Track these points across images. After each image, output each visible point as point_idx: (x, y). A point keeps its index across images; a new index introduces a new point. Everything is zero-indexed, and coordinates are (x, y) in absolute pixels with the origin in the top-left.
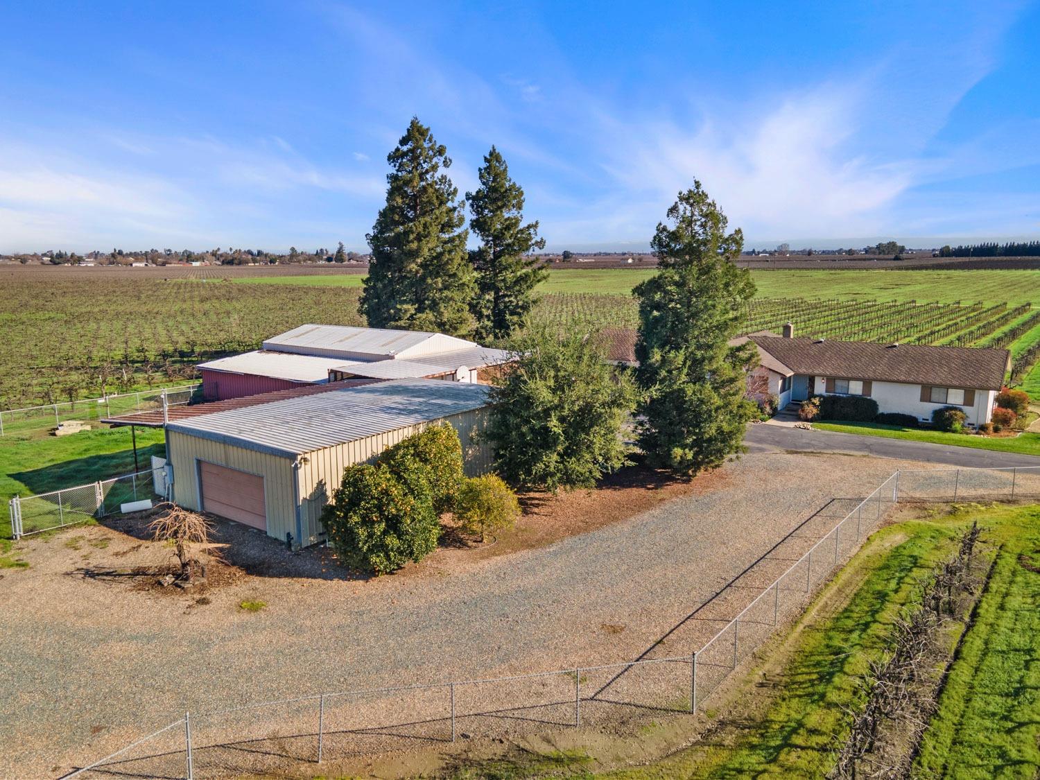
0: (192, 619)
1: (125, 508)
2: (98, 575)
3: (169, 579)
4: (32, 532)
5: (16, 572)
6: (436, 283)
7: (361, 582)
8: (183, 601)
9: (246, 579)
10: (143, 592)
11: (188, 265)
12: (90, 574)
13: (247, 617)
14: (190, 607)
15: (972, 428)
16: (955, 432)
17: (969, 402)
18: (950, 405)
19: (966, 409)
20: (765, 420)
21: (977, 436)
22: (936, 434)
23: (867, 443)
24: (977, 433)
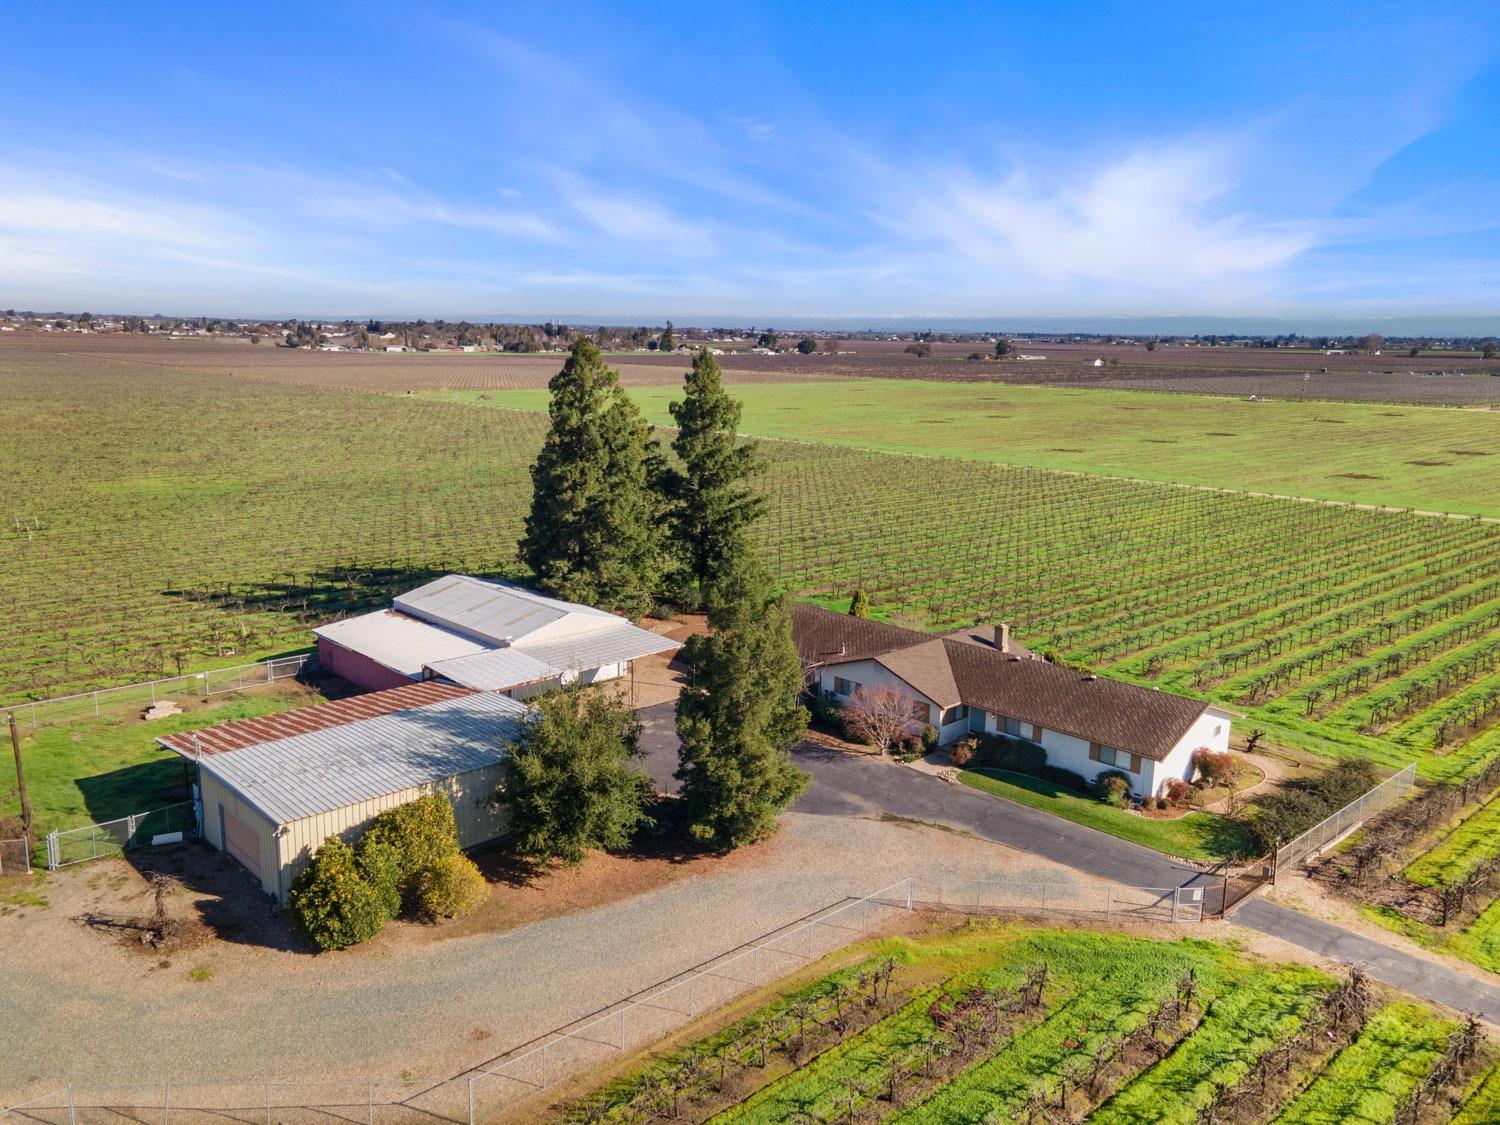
0: (147, 983)
1: (158, 839)
2: (98, 922)
3: (148, 936)
4: (67, 864)
5: (37, 911)
6: (595, 538)
7: (310, 956)
8: (151, 961)
9: (214, 943)
10: (124, 948)
11: (458, 352)
12: (91, 921)
13: (192, 986)
14: (152, 969)
15: (1135, 801)
16: (1111, 804)
17: (1136, 768)
18: (1116, 769)
19: (1133, 776)
20: (910, 761)
21: (1132, 812)
22: (1086, 804)
23: (989, 812)
24: (1136, 808)
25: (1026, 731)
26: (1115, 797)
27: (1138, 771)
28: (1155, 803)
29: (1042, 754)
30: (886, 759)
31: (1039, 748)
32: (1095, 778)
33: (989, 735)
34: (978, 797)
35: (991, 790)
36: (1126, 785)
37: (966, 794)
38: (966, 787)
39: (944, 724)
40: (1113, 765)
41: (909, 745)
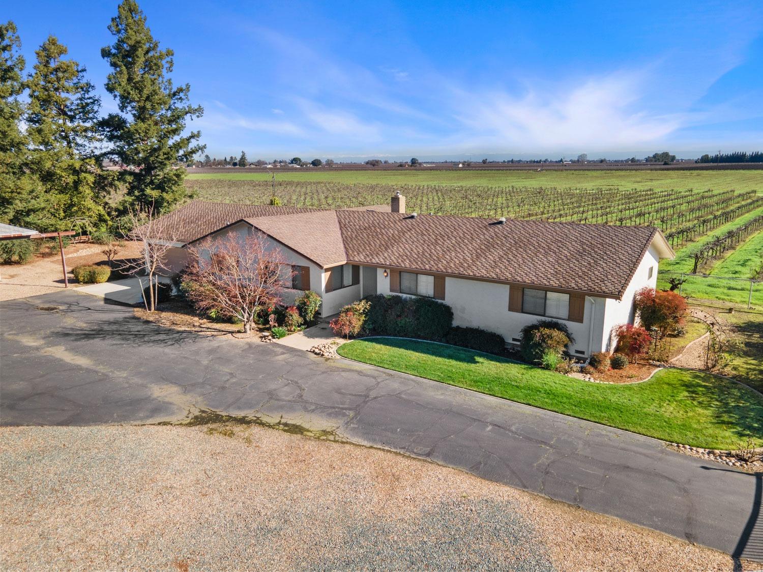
15: (579, 360)
16: (547, 367)
17: (576, 315)
18: (548, 319)
19: (572, 326)
20: (282, 335)
21: (579, 376)
22: (514, 371)
23: (373, 394)
24: (582, 371)
25: (426, 286)
26: (552, 357)
27: (580, 320)
28: (608, 362)
29: (447, 312)
30: (252, 337)
31: (442, 305)
32: (519, 336)
33: (381, 297)
34: (360, 373)
35: (380, 363)
36: (565, 339)
37: (344, 370)
38: (347, 361)
39: (328, 290)
40: (544, 315)
41: (282, 319)
